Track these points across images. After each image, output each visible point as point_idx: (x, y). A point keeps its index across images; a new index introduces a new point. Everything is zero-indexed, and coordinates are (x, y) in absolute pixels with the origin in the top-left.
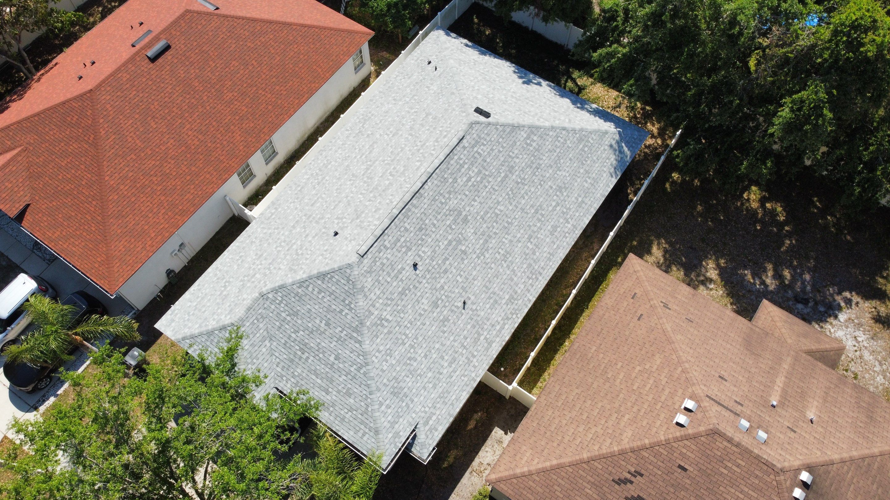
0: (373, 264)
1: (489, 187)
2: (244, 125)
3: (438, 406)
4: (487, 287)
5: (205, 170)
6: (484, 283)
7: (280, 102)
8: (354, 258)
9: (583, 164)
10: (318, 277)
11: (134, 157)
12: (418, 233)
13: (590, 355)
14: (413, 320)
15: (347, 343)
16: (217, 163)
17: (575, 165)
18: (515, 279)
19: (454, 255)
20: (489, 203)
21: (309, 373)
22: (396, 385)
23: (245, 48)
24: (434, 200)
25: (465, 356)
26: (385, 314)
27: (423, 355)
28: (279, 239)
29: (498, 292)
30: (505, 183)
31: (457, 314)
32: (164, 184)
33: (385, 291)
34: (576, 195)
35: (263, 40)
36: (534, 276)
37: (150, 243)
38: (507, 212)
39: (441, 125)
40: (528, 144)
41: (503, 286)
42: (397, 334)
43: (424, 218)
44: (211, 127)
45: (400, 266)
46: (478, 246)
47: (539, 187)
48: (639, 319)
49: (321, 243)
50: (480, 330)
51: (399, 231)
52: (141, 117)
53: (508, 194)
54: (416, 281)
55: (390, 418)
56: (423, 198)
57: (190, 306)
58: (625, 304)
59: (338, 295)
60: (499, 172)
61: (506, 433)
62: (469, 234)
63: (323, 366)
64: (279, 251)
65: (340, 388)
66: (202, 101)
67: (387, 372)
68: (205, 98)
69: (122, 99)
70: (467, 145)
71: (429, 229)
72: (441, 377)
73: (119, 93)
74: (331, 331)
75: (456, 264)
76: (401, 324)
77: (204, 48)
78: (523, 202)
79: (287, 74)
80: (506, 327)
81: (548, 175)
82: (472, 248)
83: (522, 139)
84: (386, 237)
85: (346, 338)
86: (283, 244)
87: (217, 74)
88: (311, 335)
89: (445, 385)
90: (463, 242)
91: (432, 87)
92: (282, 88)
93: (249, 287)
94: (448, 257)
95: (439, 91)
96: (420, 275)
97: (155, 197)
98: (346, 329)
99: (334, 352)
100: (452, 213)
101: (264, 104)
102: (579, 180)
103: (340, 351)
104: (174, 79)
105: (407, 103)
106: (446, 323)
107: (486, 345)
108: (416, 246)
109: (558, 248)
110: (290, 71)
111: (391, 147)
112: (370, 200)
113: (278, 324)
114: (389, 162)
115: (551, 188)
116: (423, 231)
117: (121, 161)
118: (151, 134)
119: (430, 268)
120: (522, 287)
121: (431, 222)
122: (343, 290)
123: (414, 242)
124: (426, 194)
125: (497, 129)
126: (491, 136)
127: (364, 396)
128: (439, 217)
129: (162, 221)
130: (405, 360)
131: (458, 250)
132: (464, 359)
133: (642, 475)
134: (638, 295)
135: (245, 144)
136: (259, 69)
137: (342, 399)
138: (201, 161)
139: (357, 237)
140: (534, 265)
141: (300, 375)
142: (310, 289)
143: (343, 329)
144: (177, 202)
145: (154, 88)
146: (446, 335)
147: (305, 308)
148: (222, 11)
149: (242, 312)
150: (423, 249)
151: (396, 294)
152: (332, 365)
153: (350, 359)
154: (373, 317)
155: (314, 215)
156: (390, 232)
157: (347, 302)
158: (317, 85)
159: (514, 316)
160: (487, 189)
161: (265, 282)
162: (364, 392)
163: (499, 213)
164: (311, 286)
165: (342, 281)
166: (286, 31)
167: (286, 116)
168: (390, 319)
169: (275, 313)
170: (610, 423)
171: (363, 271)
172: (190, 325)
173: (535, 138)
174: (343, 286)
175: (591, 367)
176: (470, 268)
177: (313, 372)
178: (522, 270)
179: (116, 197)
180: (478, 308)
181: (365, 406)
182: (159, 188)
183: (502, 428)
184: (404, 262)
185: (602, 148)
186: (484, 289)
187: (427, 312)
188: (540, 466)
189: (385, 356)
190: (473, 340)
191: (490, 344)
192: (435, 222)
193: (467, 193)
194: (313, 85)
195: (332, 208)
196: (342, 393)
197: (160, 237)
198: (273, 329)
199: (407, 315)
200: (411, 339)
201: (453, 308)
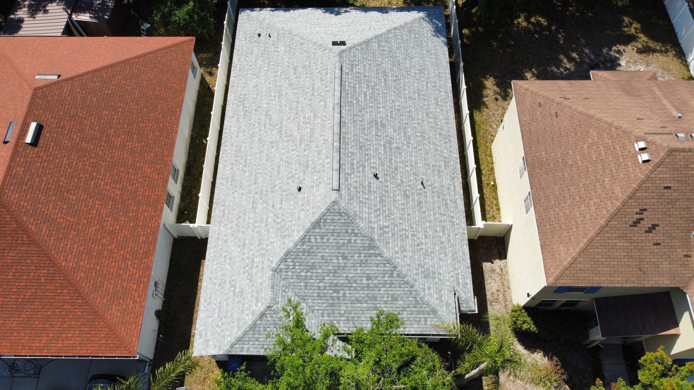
0: (349, 191)
1: (381, 93)
2: (146, 158)
3: (456, 266)
4: (427, 164)
5: (141, 210)
6: (423, 163)
7: (161, 125)
8: (334, 195)
9: (422, 47)
10: (314, 228)
11: (75, 233)
12: (361, 151)
13: (545, 159)
14: (401, 216)
15: (369, 262)
16: (146, 199)
17: (418, 50)
18: (439, 148)
19: (393, 153)
20: (389, 104)
21: (353, 305)
22: (423, 270)
23: (105, 96)
24: (355, 122)
25: (448, 221)
26: (381, 223)
27: (424, 237)
28: (248, 224)
29: (435, 164)
30: (388, 85)
31: (423, 194)
32: (115, 240)
33: (370, 206)
34: (432, 71)
35: (115, 83)
36: (448, 140)
37: (137, 295)
38: (403, 105)
39: (315, 68)
40: (381, 50)
41: (435, 158)
42: (399, 232)
43: (358, 139)
44: (121, 173)
45: (367, 183)
46: (403, 139)
47: (409, 77)
48: (557, 117)
49: (292, 203)
50: (443, 197)
51: (349, 157)
52: (58, 197)
53: (395, 92)
54: (384, 187)
55: (435, 296)
56: (347, 125)
57: (213, 321)
58: (539, 113)
59: (339, 231)
60: (379, 79)
61: (492, 263)
62: (392, 134)
63: (361, 292)
64: (258, 232)
65: (385, 299)
66: (99, 157)
67: (411, 264)
68: (100, 153)
69: (30, 190)
70: (347, 71)
71: (366, 144)
72: (444, 245)
73: (24, 187)
74: (351, 261)
75: (399, 159)
76: (396, 223)
77: (72, 113)
78: (407, 92)
79: (152, 101)
80: (456, 184)
81: (408, 66)
82: (400, 142)
83: (377, 49)
84: (344, 167)
85: (366, 258)
86: (256, 225)
87: (97, 128)
88: (337, 275)
89: (450, 249)
90: (392, 141)
91: (279, 50)
92: (155, 113)
93: (257, 272)
94: (390, 157)
95: (288, 48)
96: (383, 181)
97: (115, 255)
98: (362, 252)
99: (363, 275)
100: (371, 124)
101: (151, 133)
102: (427, 59)
103: (368, 272)
104: (64, 151)
105: (268, 70)
106: (421, 205)
107: (454, 205)
108: (366, 162)
109: (447, 112)
110: (153, 97)
111: (285, 105)
112: (305, 150)
113: (302, 284)
114: (295, 116)
115: (416, 73)
116: (364, 148)
117: (66, 242)
118: (76, 206)
119: (386, 172)
120: (446, 151)
121: (364, 138)
122: (341, 224)
123: (363, 159)
124: (347, 120)
125: (357, 49)
126: (357, 57)
127: (408, 293)
128: (366, 132)
129: (135, 271)
130: (416, 247)
131: (393, 149)
132: (448, 223)
133: (645, 210)
134: (542, 102)
135: (158, 172)
136: (127, 107)
137: (392, 305)
138: (133, 205)
139: (320, 180)
140: (442, 132)
141: (346, 311)
142: (313, 240)
143: (360, 254)
144: (136, 248)
145: (52, 167)
146: (427, 213)
147: (318, 257)
148: (64, 76)
149: (270, 293)
150: (372, 161)
151: (378, 204)
152: (368, 286)
153: (379, 272)
154: (376, 230)
155: (265, 189)
156: (344, 161)
157: (350, 231)
158: (180, 98)
159: (455, 174)
160: (381, 96)
161: (268, 260)
162: (406, 289)
163: (399, 108)
164: (312, 237)
165: (336, 218)
166: (128, 68)
167: (173, 134)
168: (387, 224)
169: (295, 277)
170: (599, 191)
171: (347, 201)
172: (228, 333)
173: (384, 44)
174: (340, 221)
175: (552, 166)
176: (408, 157)
177: (355, 302)
178: (438, 140)
179: (83, 275)
180: (432, 182)
181: (414, 299)
182: (114, 246)
183: (488, 261)
184: (367, 178)
185: (425, 31)
186: (426, 166)
187: (405, 204)
188: (577, 250)
189: (402, 254)
190: (444, 206)
191: (455, 202)
192: (366, 137)
193: (371, 105)
194: (178, 99)
195: (276, 174)
196: (389, 302)
197: (142, 285)
198: (301, 291)
199: (395, 215)
200: (409, 231)
201: (418, 192)
